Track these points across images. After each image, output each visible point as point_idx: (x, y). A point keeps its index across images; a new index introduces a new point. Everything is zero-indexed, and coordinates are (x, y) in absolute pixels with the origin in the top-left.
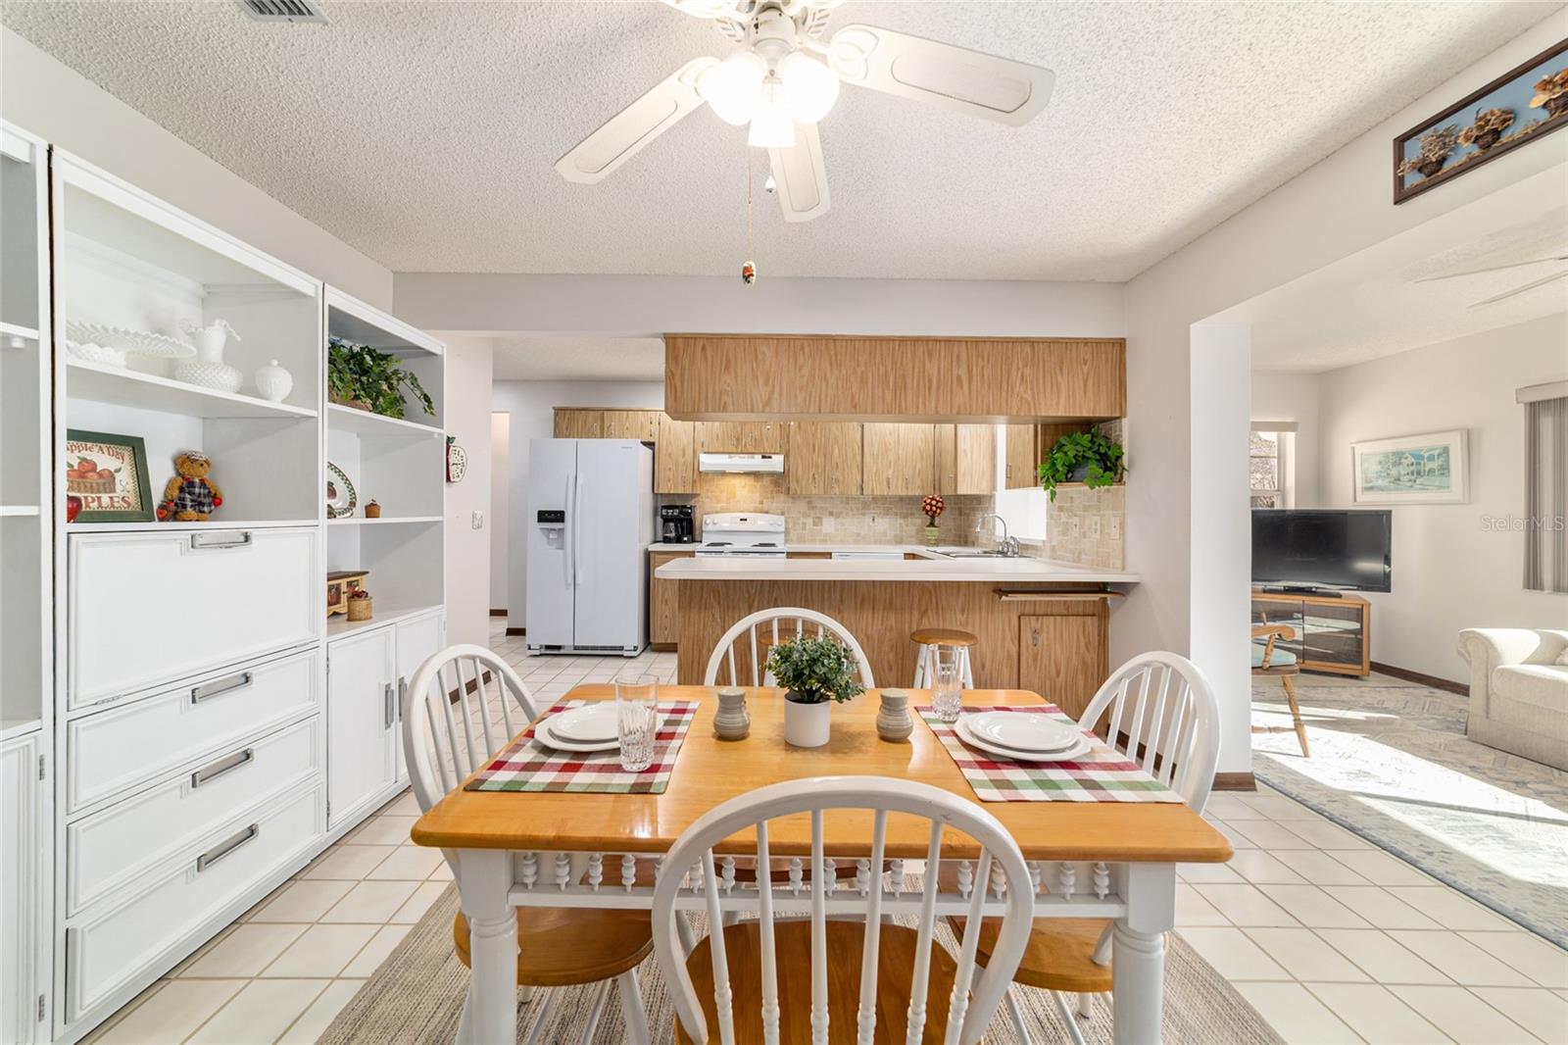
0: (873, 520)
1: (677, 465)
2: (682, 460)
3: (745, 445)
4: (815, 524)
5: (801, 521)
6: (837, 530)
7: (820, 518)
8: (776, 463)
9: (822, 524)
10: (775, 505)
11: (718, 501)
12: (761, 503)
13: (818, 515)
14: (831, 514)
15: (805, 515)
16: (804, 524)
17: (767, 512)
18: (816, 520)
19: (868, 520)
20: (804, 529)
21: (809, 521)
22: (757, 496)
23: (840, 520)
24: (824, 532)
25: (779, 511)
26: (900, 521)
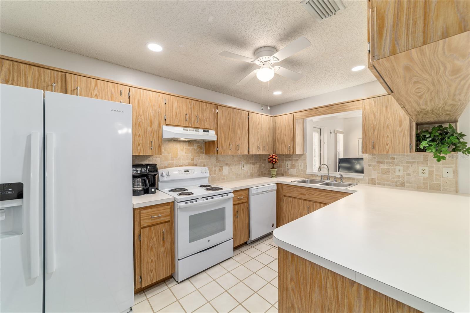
0: (243, 166)
1: (145, 132)
2: (149, 129)
3: (194, 123)
4: (220, 170)
5: (214, 169)
6: (229, 173)
7: (222, 167)
8: (211, 136)
9: (223, 170)
10: (200, 160)
12: (193, 159)
13: (221, 165)
14: (227, 164)
15: (215, 166)
16: (215, 171)
17: (196, 165)
18: (220, 168)
19: (241, 166)
20: (215, 173)
21: (217, 169)
22: (190, 156)
23: (231, 167)
24: (224, 174)
25: (202, 164)
26: (252, 166)
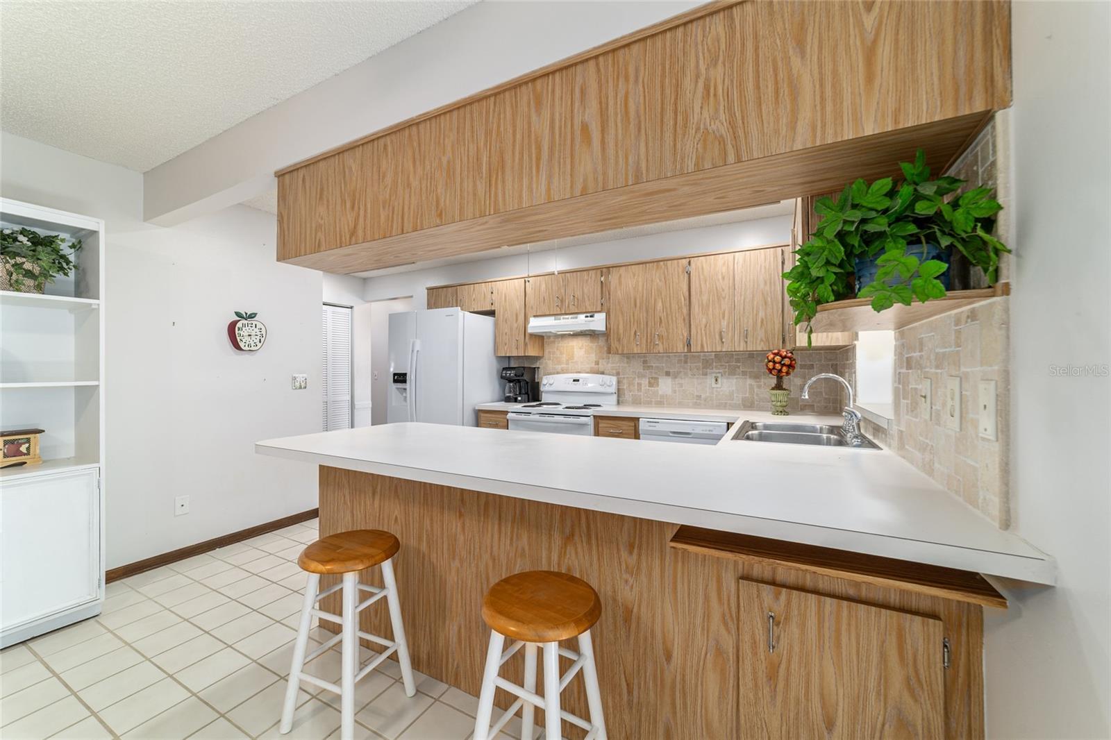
0: (716, 380)
1: (511, 329)
2: (515, 325)
3: (568, 306)
4: (651, 385)
5: (637, 381)
6: (675, 392)
7: (656, 379)
8: (598, 322)
9: (658, 385)
10: (609, 365)
11: (559, 362)
12: (597, 363)
13: (654, 376)
14: (668, 374)
15: (641, 376)
16: (640, 385)
17: (603, 373)
18: (652, 381)
19: (710, 380)
20: (640, 390)
21: (645, 382)
22: (593, 357)
23: (678, 381)
24: (660, 393)
25: (614, 371)
26: (749, 381)
